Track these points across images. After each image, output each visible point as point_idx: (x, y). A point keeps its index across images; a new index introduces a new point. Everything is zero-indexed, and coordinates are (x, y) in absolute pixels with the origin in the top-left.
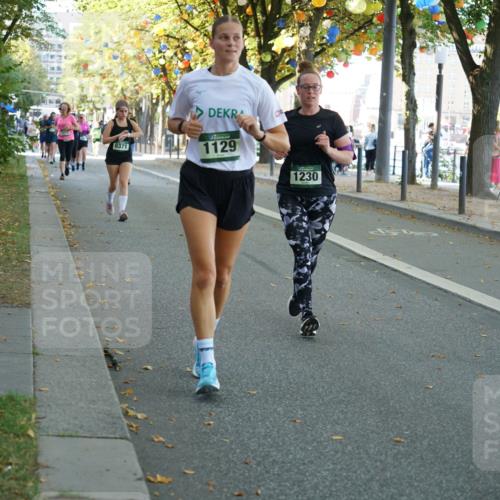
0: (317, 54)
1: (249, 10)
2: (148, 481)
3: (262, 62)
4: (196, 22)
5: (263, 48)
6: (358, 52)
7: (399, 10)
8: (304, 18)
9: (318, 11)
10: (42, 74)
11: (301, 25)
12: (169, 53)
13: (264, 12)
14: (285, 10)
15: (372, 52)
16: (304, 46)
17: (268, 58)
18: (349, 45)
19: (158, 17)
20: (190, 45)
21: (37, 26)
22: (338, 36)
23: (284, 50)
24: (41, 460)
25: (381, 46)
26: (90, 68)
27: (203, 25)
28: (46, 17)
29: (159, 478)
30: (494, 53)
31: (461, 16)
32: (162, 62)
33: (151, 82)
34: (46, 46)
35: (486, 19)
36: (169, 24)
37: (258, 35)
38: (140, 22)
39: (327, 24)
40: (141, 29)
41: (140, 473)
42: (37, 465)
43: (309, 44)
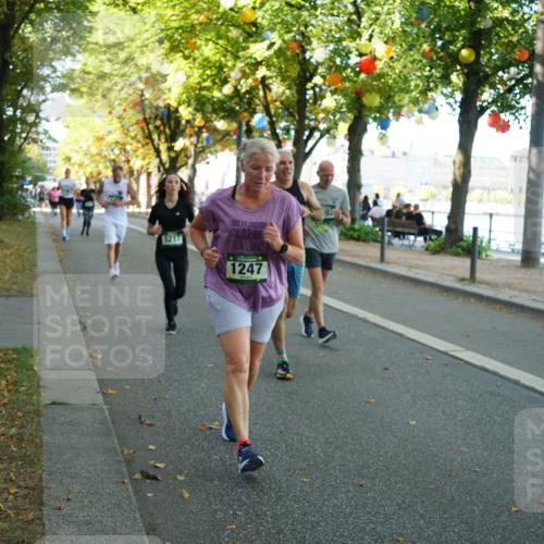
0: (200, 152)
1: (162, 128)
2: (103, 393)
3: (169, 157)
4: (132, 134)
5: (170, 149)
6: (223, 150)
7: (244, 128)
8: (192, 132)
9: (200, 128)
10: (45, 164)
11: (191, 136)
12: (117, 151)
13: (170, 129)
14: (182, 128)
15: (231, 150)
16: (192, 149)
17: (173, 154)
18: (219, 147)
19: (110, 132)
20: (128, 147)
21: (42, 137)
22: (211, 142)
23: (182, 150)
24: (42, 383)
25: (234, 147)
26: (73, 161)
27: (136, 136)
28: (46, 132)
29: (110, 391)
30: (298, 152)
31: (278, 131)
32: (113, 157)
33: (106, 168)
34: (48, 149)
35: (292, 133)
36: (117, 136)
37: (166, 141)
38: (100, 134)
39: (205, 135)
40: (100, 139)
41: (98, 389)
42: (39, 386)
43: (196, 146)
